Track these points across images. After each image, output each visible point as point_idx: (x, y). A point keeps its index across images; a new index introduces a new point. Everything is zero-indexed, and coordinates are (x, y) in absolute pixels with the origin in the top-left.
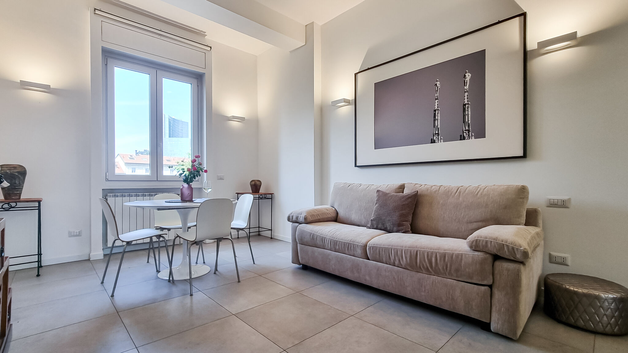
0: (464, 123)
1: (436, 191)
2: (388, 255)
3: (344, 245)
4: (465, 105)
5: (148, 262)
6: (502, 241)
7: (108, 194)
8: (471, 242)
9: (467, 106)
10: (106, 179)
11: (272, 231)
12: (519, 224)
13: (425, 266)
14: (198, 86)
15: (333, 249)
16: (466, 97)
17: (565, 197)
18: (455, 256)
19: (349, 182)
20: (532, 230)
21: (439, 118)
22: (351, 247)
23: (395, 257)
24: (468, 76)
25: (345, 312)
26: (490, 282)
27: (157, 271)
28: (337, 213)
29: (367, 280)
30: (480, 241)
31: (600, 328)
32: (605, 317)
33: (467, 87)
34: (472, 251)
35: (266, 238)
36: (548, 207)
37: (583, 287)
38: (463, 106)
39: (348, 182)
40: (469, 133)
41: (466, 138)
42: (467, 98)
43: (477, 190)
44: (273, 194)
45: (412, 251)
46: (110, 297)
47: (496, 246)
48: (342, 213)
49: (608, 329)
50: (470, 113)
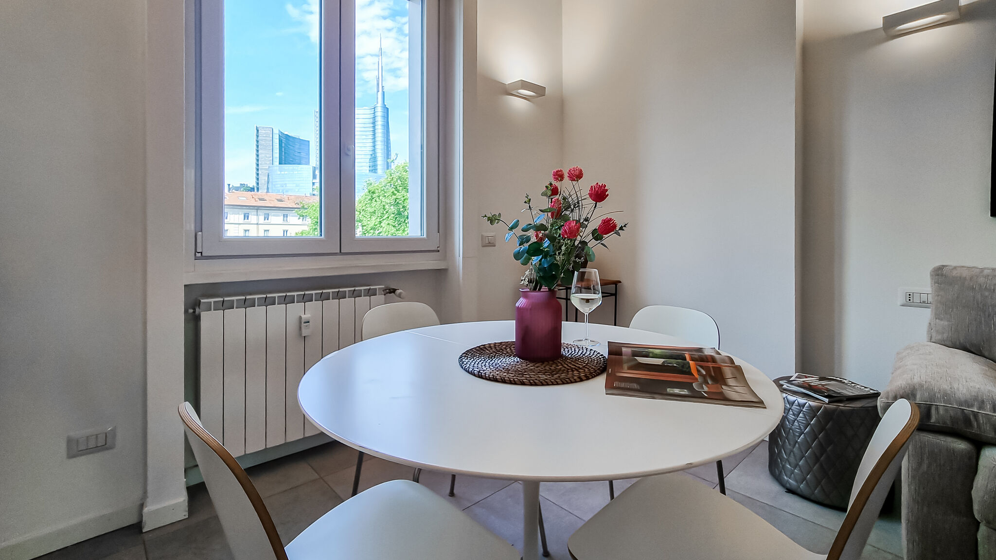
7: (202, 301)
10: (196, 251)
44: (620, 282)
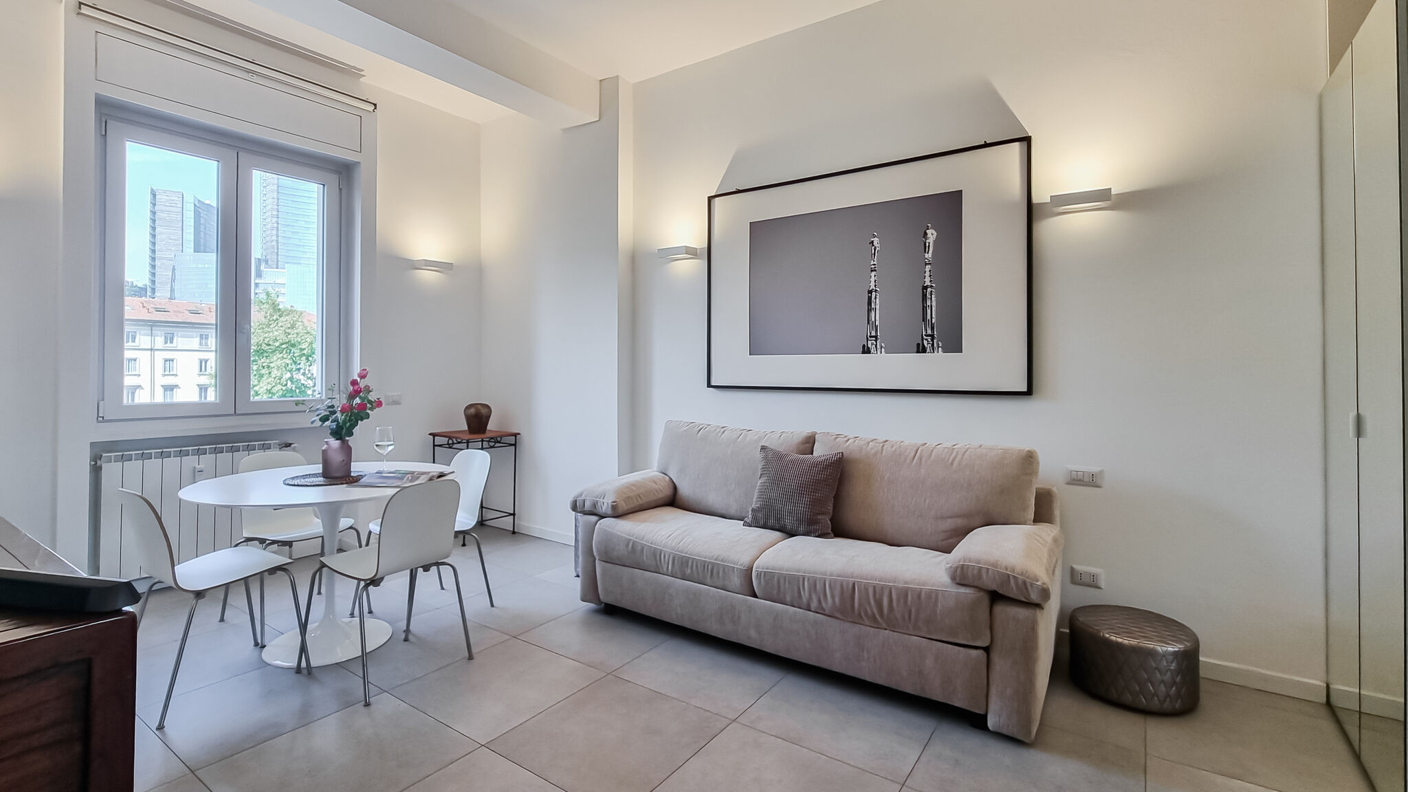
0: (923, 321)
1: (876, 454)
2: (796, 589)
3: (702, 568)
4: (925, 288)
5: (222, 620)
6: (1006, 569)
7: (104, 455)
8: (952, 569)
9: (929, 290)
10: (98, 416)
11: (516, 516)
12: (1025, 523)
13: (870, 613)
14: (340, 189)
15: (678, 573)
16: (927, 274)
17: (1094, 469)
18: (926, 594)
19: (700, 420)
20: (1047, 532)
21: (878, 307)
22: (718, 573)
23: (810, 595)
24: (932, 235)
25: (717, 714)
26: (986, 644)
27: (256, 644)
28: (675, 488)
29: (751, 638)
30: (968, 568)
31: (1155, 704)
32: (1162, 685)
33: (930, 256)
34: (954, 586)
35: (500, 532)
36: (1068, 484)
37: (1129, 634)
38: (923, 290)
39: (698, 421)
40: (932, 340)
41: (928, 350)
42: (930, 276)
43: (951, 454)
44: (519, 434)
45: (844, 584)
46: (157, 732)
47: (997, 577)
48: (685, 490)
49: (1167, 706)
50: (934, 304)
